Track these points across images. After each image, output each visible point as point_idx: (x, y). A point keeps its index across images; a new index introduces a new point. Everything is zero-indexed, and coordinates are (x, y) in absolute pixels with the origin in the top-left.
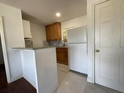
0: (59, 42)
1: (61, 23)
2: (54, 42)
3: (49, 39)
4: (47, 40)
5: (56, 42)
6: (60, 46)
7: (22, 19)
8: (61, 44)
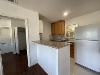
0: (62, 37)
1: (65, 21)
2: (57, 36)
3: (54, 34)
4: (52, 34)
5: (59, 36)
6: (63, 39)
7: (39, 20)
8: (64, 38)
